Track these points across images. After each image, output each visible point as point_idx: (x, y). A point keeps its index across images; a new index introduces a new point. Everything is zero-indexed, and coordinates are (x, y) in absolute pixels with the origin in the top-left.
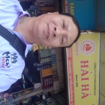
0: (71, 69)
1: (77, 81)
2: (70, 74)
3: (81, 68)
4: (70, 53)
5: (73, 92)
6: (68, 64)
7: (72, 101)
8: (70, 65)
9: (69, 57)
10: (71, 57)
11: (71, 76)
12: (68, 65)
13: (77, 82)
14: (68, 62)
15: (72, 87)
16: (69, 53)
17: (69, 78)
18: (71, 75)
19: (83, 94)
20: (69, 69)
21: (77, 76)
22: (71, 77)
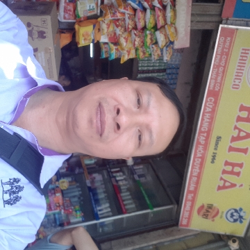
0: (208, 120)
2: (203, 130)
3: (236, 123)
4: (219, 78)
5: (198, 171)
6: (205, 105)
7: (192, 189)
8: (210, 110)
9: (211, 89)
10: (217, 89)
11: (203, 136)
12: (205, 109)
13: (215, 152)
14: (206, 101)
15: (200, 160)
16: (216, 79)
17: (198, 139)
18: (205, 135)
19: (222, 182)
20: (203, 119)
21: (219, 138)
22: (204, 138)
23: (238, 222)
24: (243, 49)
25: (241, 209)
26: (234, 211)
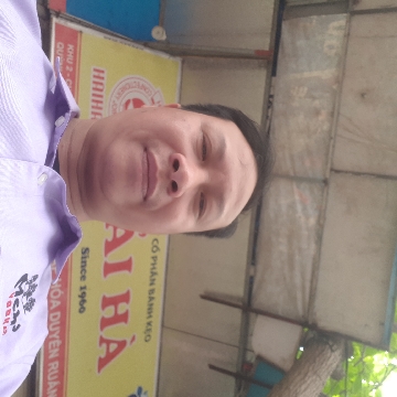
1: (83, 278)
5: (59, 343)
7: (52, 394)
13: (83, 284)
15: (59, 314)
19: (104, 346)
21: (85, 252)
24: (95, 70)
25: (140, 390)
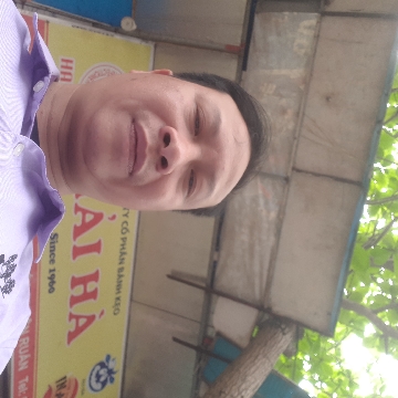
1: (52, 261)
3: (75, 201)
7: (23, 366)
13: (52, 267)
19: (74, 321)
21: (54, 238)
23: (109, 384)
25: (108, 357)
26: (98, 367)
